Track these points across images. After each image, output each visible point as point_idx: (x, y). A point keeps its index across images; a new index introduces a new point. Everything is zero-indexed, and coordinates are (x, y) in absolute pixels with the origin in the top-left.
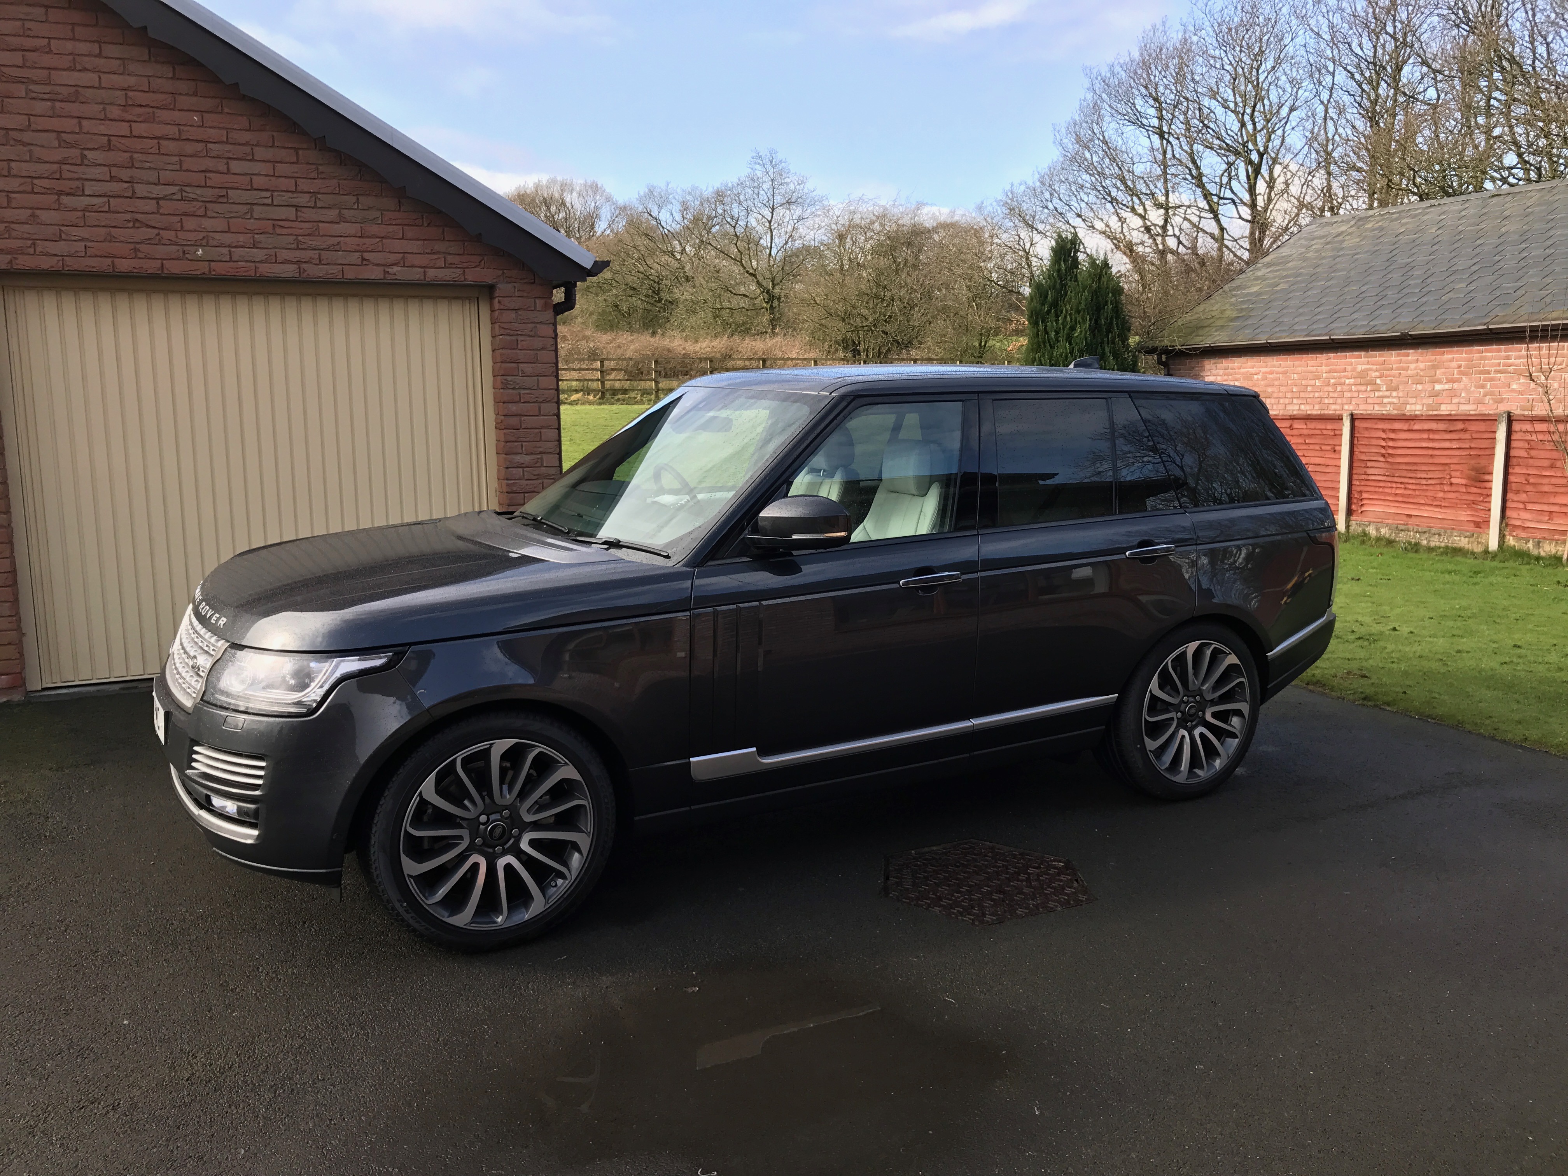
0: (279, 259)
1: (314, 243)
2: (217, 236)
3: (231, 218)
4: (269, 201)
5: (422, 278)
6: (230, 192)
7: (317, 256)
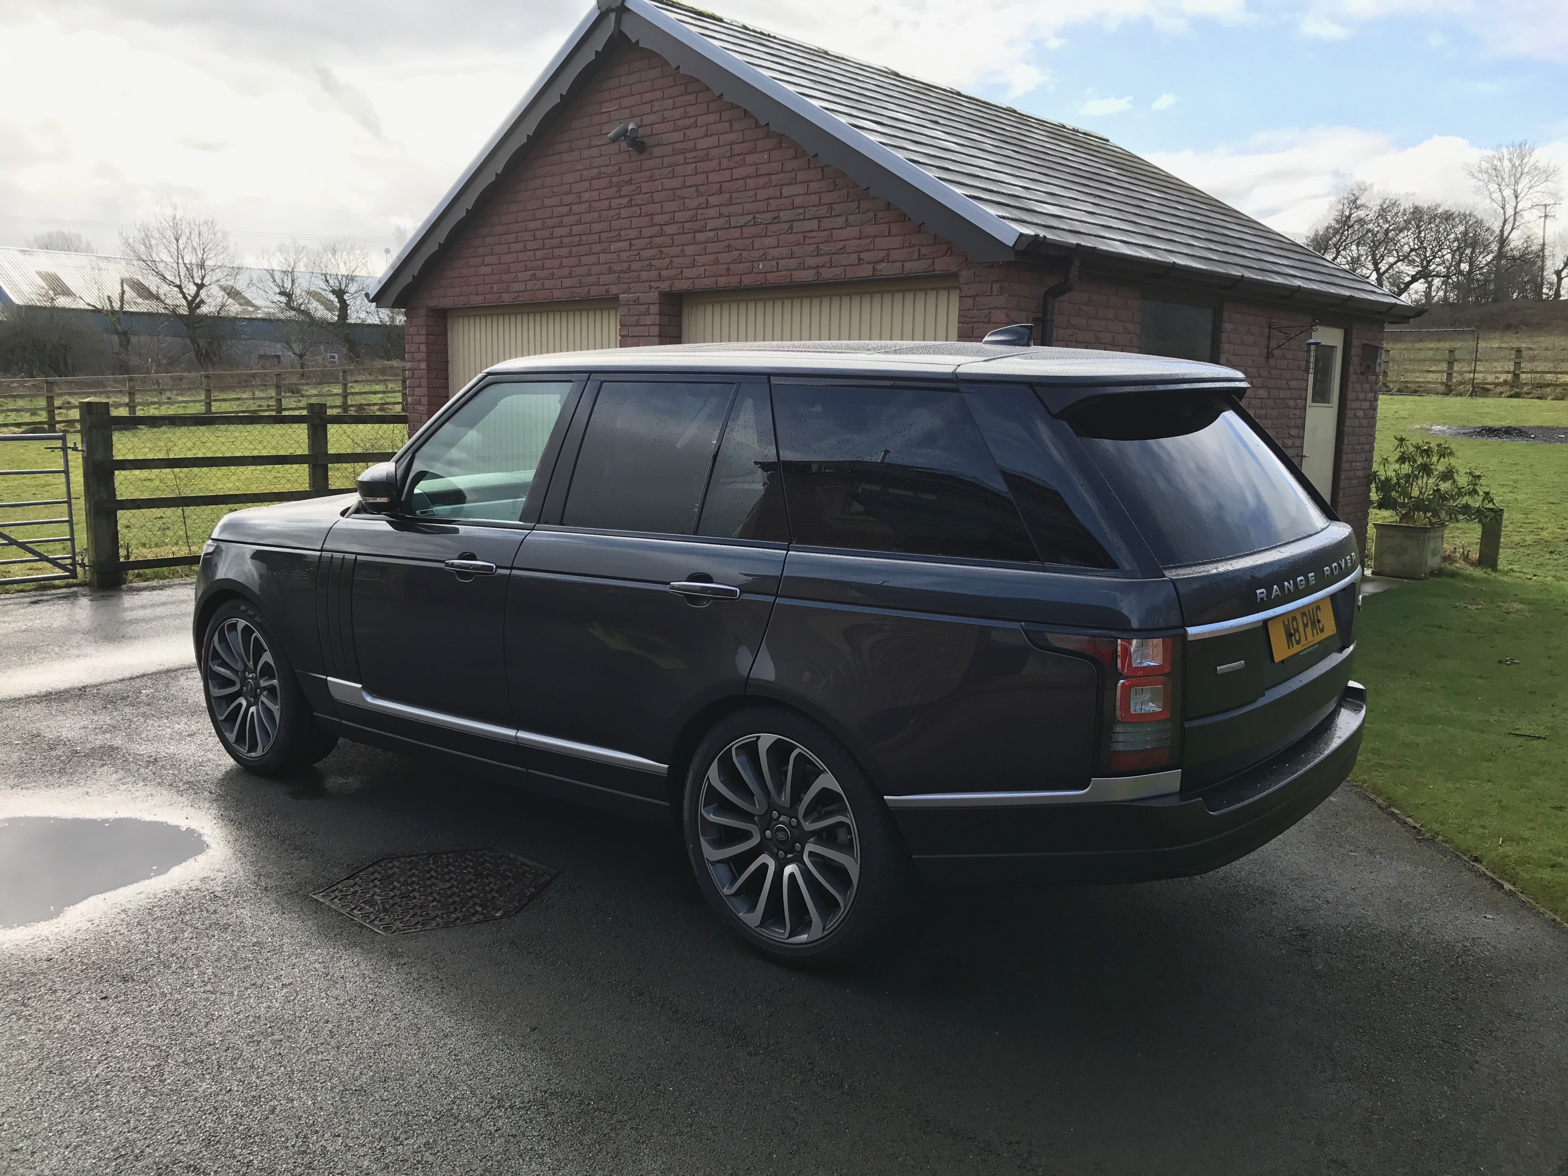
0: (806, 265)
1: (828, 248)
2: (770, 251)
3: (781, 234)
4: (802, 217)
5: (901, 272)
6: (781, 213)
7: (829, 260)
